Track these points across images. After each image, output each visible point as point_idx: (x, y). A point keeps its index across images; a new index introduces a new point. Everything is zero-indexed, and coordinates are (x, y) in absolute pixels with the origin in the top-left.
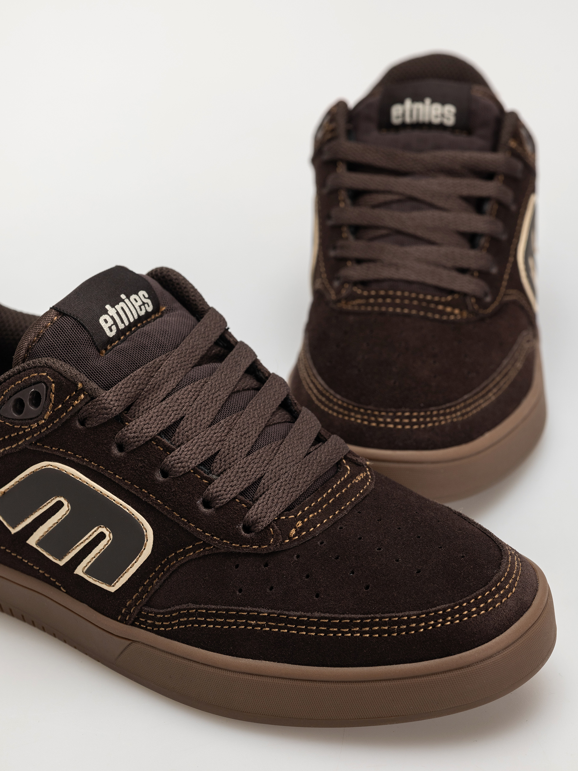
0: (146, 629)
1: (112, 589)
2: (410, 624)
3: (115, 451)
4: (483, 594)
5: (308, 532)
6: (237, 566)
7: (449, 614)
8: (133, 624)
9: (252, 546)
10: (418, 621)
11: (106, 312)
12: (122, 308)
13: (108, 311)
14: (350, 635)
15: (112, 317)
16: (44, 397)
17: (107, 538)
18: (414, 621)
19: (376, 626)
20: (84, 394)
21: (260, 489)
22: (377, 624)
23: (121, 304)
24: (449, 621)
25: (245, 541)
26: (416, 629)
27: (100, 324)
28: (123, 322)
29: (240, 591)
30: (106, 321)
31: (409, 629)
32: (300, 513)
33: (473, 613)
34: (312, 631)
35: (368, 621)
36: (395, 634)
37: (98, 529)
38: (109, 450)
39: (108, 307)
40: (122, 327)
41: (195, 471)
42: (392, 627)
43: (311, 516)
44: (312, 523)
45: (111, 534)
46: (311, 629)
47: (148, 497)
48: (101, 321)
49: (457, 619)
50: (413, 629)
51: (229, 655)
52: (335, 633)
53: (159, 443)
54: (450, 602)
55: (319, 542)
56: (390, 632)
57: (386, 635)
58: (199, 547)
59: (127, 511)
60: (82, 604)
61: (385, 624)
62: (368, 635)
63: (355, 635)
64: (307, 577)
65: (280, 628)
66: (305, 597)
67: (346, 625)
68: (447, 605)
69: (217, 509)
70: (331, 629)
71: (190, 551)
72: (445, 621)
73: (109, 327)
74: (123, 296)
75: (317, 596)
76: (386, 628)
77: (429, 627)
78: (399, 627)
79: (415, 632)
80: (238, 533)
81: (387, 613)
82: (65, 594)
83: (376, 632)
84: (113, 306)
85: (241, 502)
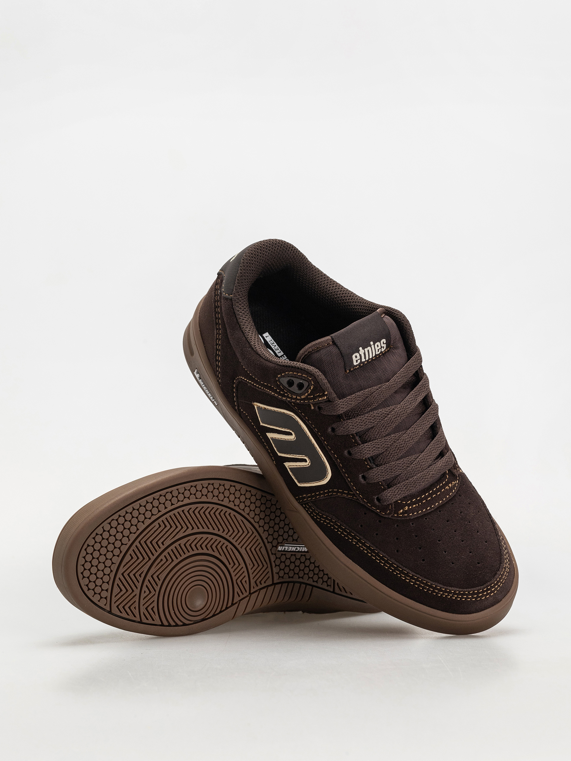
0: (307, 511)
1: (299, 485)
2: (435, 590)
3: (330, 430)
4: (478, 590)
5: (408, 515)
6: (365, 514)
7: (456, 594)
8: (302, 505)
9: (377, 510)
10: (440, 590)
11: (358, 351)
12: (368, 351)
13: (360, 351)
14: (404, 578)
15: (360, 355)
16: (305, 388)
17: (307, 463)
18: (437, 589)
19: (418, 582)
20: (326, 397)
21: (395, 481)
22: (419, 581)
23: (369, 348)
24: (455, 597)
25: (374, 505)
26: (437, 593)
27: (352, 357)
28: (365, 358)
29: (361, 526)
30: (356, 357)
31: (433, 591)
32: (409, 502)
33: (469, 598)
34: (387, 566)
35: (416, 578)
36: (426, 590)
37: (305, 457)
38: (327, 429)
39: (361, 348)
40: (363, 360)
41: (366, 460)
42: (426, 587)
43: (414, 506)
44: (412, 510)
45: (310, 463)
46: (387, 565)
47: (336, 460)
48: (354, 356)
49: (459, 598)
50: (435, 592)
51: (342, 552)
52: (397, 574)
53: (354, 438)
54: (460, 588)
55: (411, 523)
56: (423, 588)
57: (421, 588)
58: (351, 495)
59: (323, 460)
60: (281, 477)
61: (423, 583)
62: (412, 584)
63: (406, 580)
64: (397, 539)
65: (372, 555)
66: (391, 549)
67: (404, 574)
68: (458, 589)
69: (367, 483)
70: (396, 571)
71: (345, 493)
72: (453, 596)
73: (356, 360)
74: (372, 343)
75: (397, 551)
76: (423, 585)
77: (444, 595)
78: (429, 588)
79: (436, 594)
80: (373, 500)
81: (427, 578)
82: (275, 466)
83: (417, 584)
84: (363, 349)
85: (382, 485)
